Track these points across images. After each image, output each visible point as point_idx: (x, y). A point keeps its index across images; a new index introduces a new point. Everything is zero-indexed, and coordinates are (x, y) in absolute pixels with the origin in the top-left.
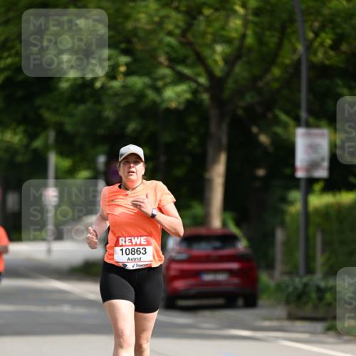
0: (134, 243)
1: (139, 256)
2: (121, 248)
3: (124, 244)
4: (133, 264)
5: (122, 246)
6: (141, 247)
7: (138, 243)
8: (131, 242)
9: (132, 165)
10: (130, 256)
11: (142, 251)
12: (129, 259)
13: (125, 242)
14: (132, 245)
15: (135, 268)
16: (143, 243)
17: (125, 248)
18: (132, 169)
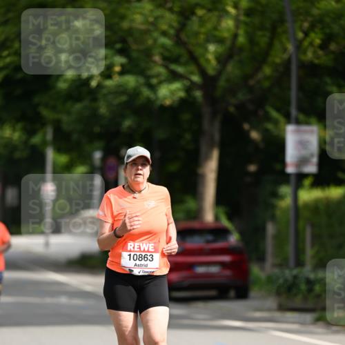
0: (142, 249)
1: (146, 263)
2: (129, 253)
3: (132, 249)
4: (139, 270)
5: (130, 251)
6: (149, 254)
7: (146, 249)
8: (140, 248)
9: (140, 167)
10: (138, 262)
11: (149, 258)
12: (136, 265)
13: (134, 248)
14: (140, 251)
15: (141, 274)
16: (150, 250)
17: (132, 254)
18: (140, 172)
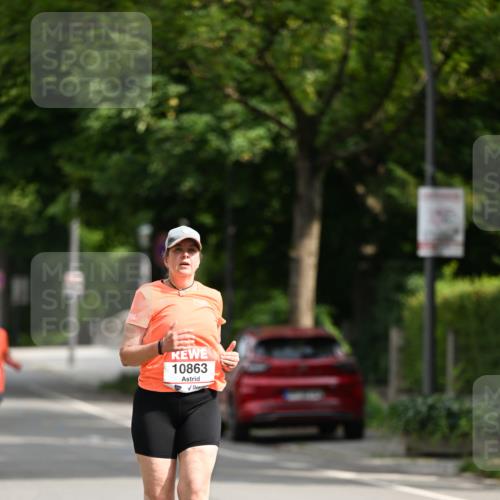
0: (191, 357)
1: (197, 375)
2: (174, 364)
3: (178, 358)
4: (188, 386)
5: (175, 360)
6: (201, 363)
7: (197, 357)
8: (188, 356)
9: (187, 254)
10: (186, 375)
11: (202, 368)
12: (184, 379)
13: (180, 356)
14: (189, 360)
15: (192, 390)
16: (202, 357)
17: (178, 364)
18: (186, 260)
